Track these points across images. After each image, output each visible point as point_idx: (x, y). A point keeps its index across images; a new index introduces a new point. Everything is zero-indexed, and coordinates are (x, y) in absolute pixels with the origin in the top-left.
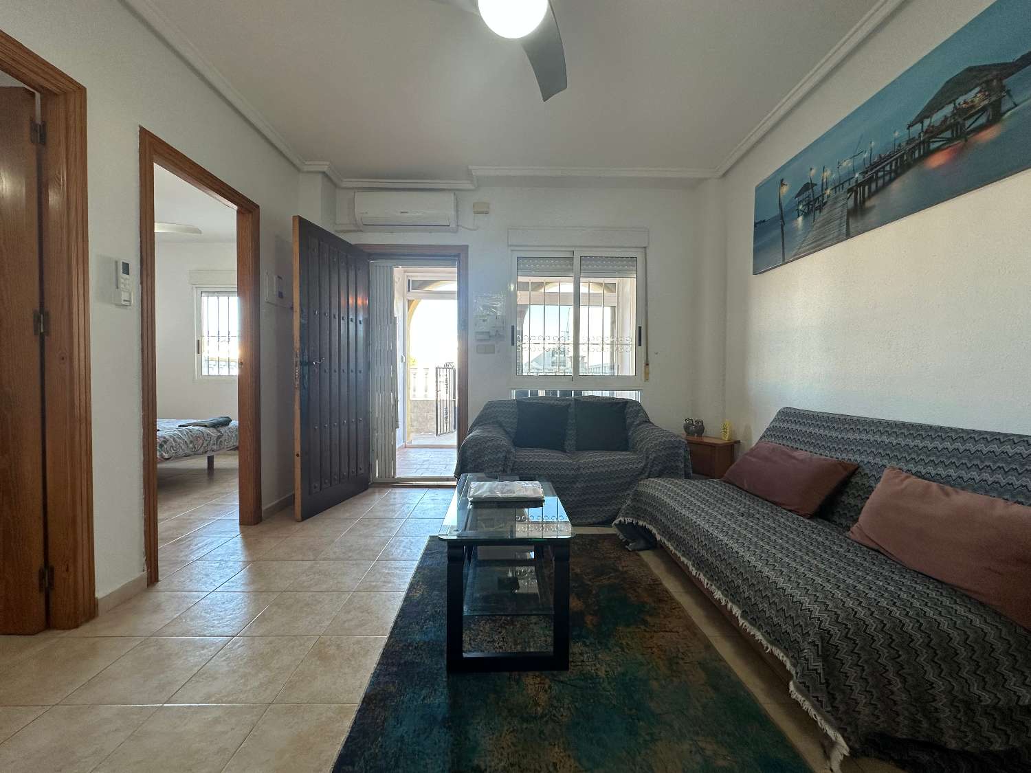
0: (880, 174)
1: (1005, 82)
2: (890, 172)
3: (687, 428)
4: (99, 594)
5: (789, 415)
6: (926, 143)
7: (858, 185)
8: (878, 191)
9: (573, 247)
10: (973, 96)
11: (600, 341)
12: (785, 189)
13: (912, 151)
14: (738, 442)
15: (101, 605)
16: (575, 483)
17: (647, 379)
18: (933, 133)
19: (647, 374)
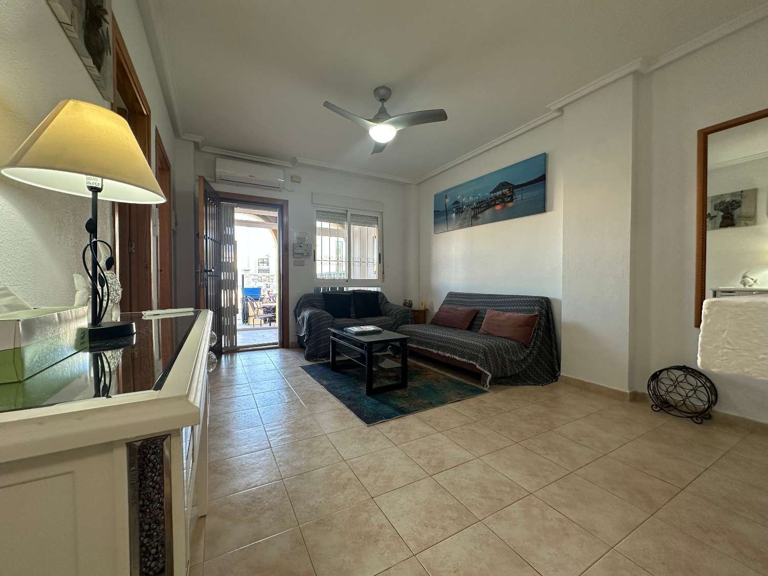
0: (482, 206)
1: (514, 190)
2: (485, 207)
3: (404, 304)
5: (451, 295)
6: (495, 200)
7: (475, 208)
8: (481, 212)
9: (347, 208)
10: (506, 191)
12: (447, 200)
13: (491, 202)
14: (427, 309)
17: (383, 281)
18: (497, 198)
19: (383, 278)
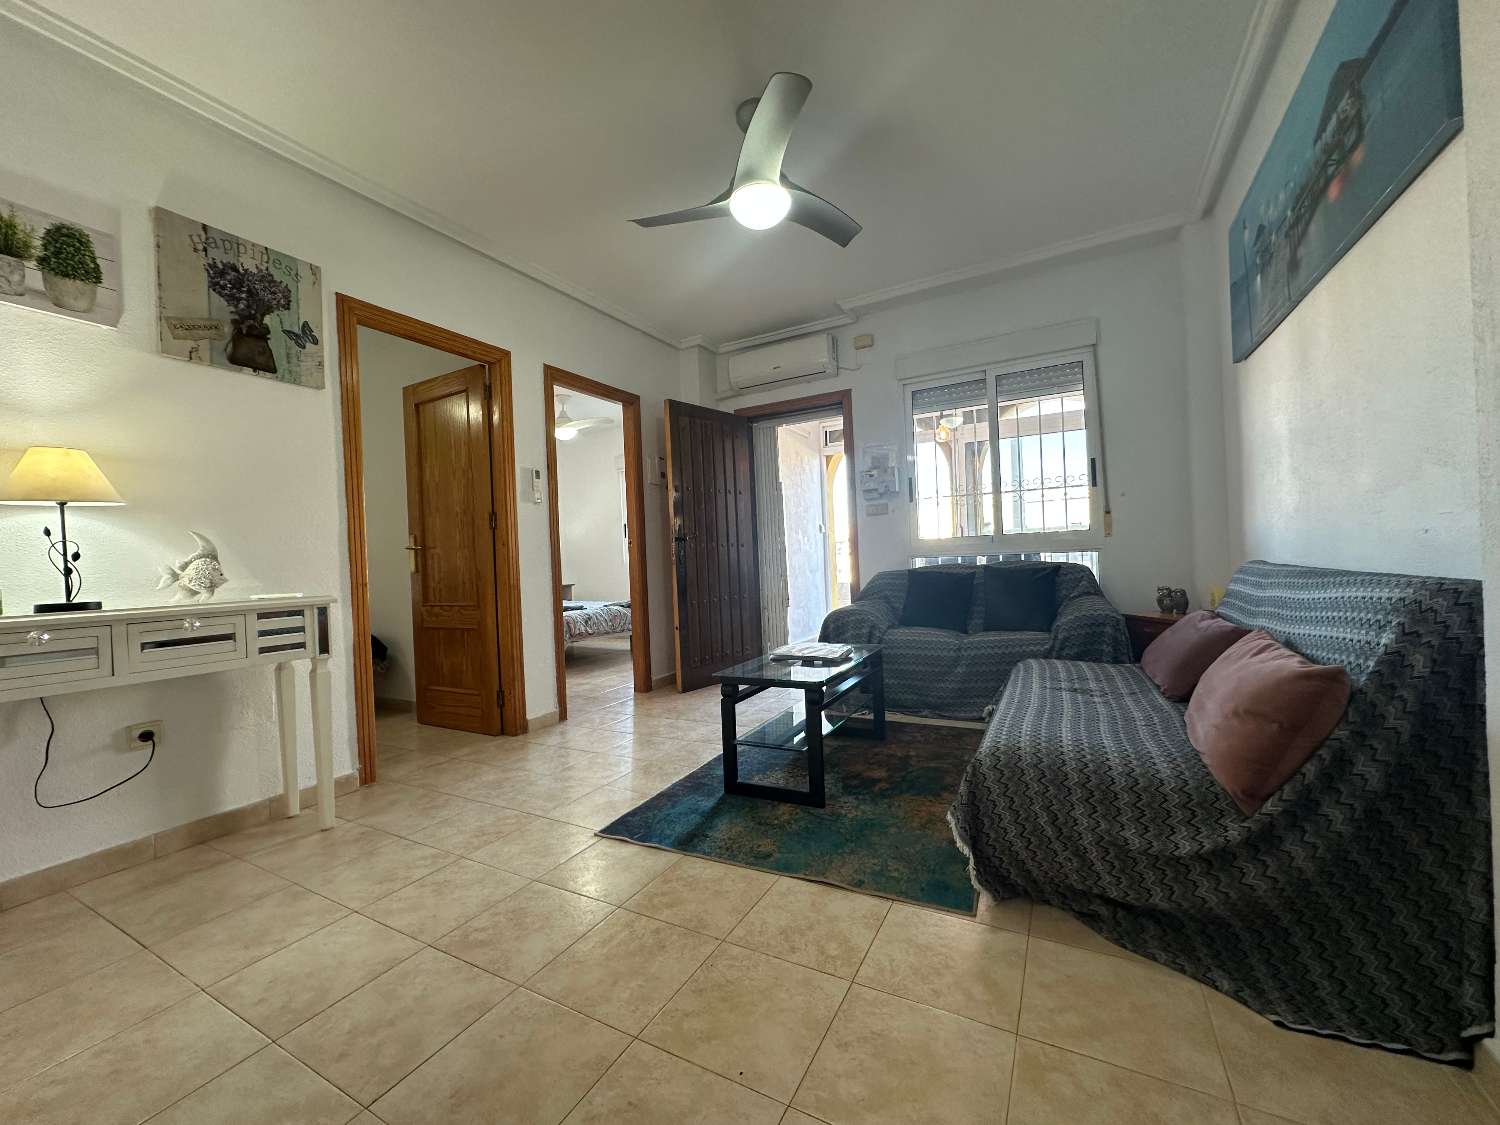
0: (1302, 211)
1: (1363, 83)
2: (1308, 207)
3: (1160, 601)
4: (530, 716)
6: (1325, 166)
7: (1291, 227)
8: (1303, 235)
9: (983, 365)
10: (1345, 104)
11: (1039, 485)
12: (1247, 234)
13: (1318, 178)
15: (530, 724)
16: (956, 667)
17: (1108, 535)
18: (1328, 153)
19: (1108, 526)
